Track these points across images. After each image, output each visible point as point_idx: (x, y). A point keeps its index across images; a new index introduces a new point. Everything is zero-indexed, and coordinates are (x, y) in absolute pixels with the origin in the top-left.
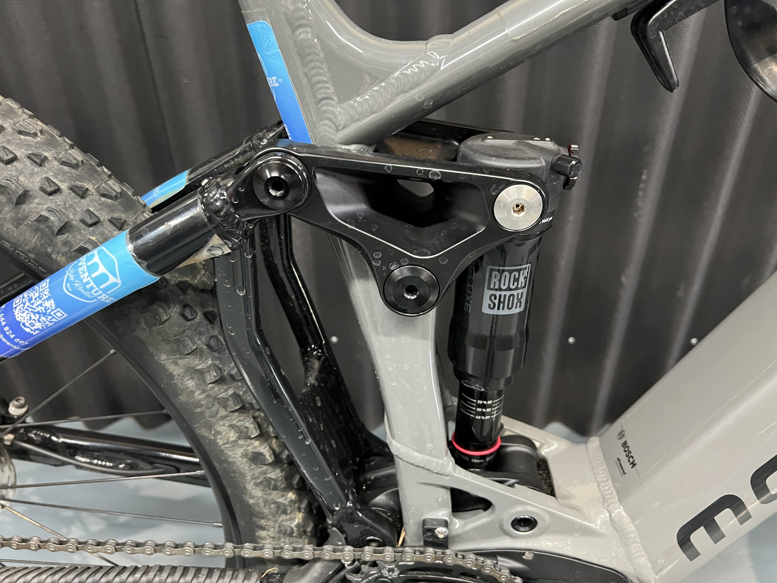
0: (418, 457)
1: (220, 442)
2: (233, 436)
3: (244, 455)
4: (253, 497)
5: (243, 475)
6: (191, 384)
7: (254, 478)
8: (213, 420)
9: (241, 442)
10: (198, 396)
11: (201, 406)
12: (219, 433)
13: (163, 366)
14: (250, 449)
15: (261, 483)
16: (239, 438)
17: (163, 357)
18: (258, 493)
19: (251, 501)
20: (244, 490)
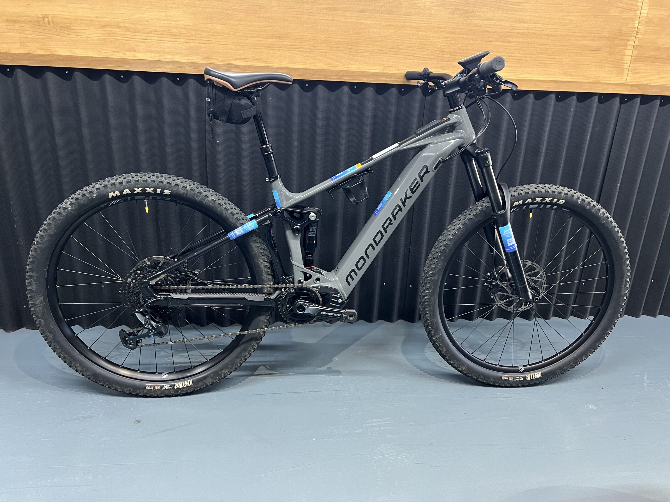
0: (297, 264)
1: (259, 263)
2: (262, 261)
3: (264, 266)
4: (264, 276)
5: (262, 271)
6: (256, 249)
7: (265, 271)
8: (259, 257)
9: (263, 262)
10: (257, 252)
11: (257, 254)
12: (259, 260)
13: (251, 246)
14: (265, 264)
15: (266, 273)
16: (263, 261)
17: (252, 244)
18: (265, 275)
19: (263, 278)
20: (262, 275)
